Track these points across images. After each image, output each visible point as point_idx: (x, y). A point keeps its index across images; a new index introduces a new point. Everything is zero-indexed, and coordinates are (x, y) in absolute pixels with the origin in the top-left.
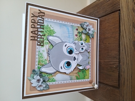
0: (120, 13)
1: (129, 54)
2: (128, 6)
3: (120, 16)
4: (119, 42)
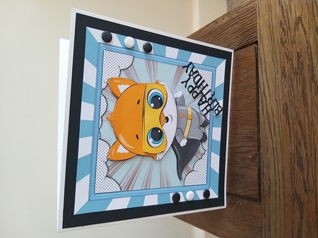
0: (257, 49)
1: (277, 130)
2: (272, 34)
3: (257, 55)
4: (258, 106)
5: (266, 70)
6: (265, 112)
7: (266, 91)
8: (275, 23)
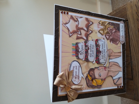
5: (132, 30)
6: (133, 46)
7: (133, 38)
8: (134, 13)
